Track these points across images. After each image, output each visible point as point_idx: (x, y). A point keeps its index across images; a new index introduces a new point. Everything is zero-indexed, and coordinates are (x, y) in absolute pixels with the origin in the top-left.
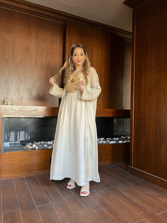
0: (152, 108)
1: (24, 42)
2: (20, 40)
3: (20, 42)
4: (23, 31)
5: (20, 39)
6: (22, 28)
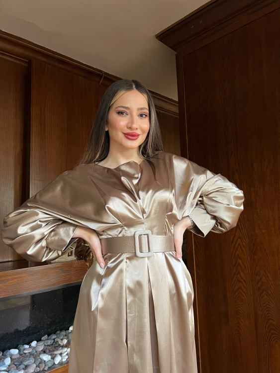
0: (240, 258)
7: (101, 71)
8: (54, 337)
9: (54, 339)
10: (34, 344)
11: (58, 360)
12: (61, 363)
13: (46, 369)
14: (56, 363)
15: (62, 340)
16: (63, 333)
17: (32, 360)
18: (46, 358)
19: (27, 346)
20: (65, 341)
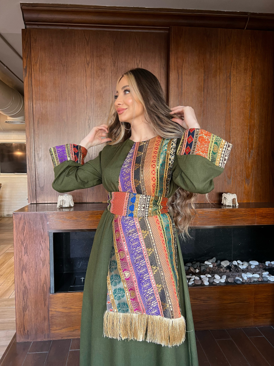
1: (93, 84)
2: (85, 83)
3: (85, 87)
4: (90, 64)
5: (85, 81)
6: (88, 59)
7: (246, 13)
9: (189, 267)
16: (198, 264)
20: (197, 271)
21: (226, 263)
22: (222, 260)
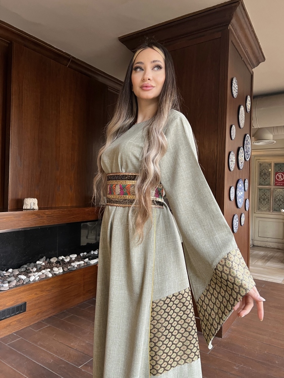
7: (69, 55)
8: (25, 266)
9: (26, 268)
10: (10, 270)
11: (32, 279)
12: (34, 281)
13: (24, 283)
14: (31, 280)
15: (32, 268)
16: (32, 264)
17: (13, 278)
18: (23, 277)
19: (4, 272)
20: (35, 269)
21: (55, 259)
22: (50, 258)
